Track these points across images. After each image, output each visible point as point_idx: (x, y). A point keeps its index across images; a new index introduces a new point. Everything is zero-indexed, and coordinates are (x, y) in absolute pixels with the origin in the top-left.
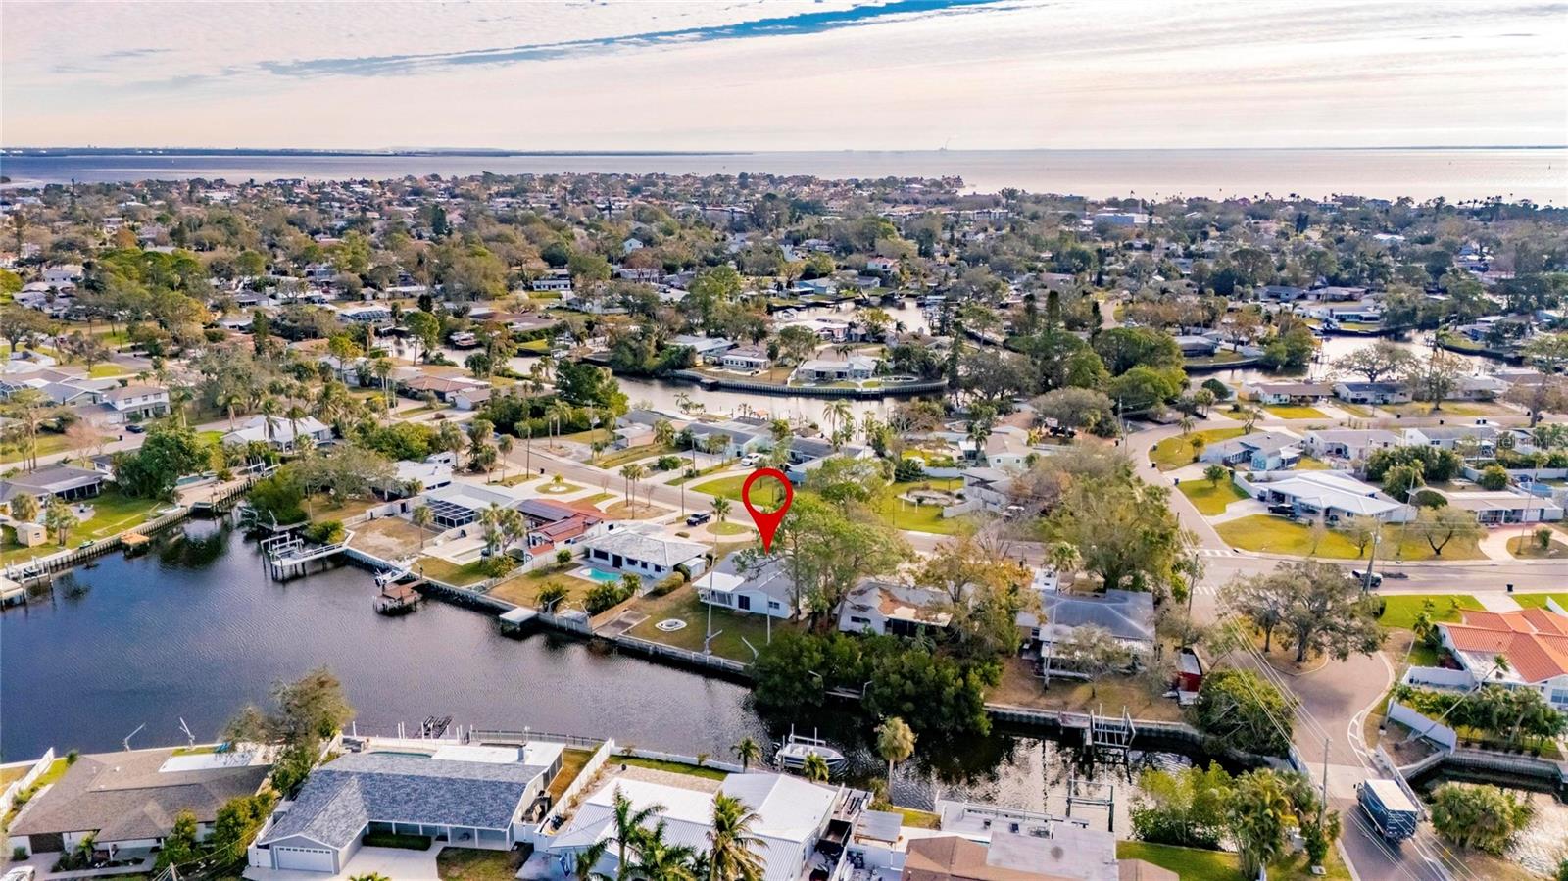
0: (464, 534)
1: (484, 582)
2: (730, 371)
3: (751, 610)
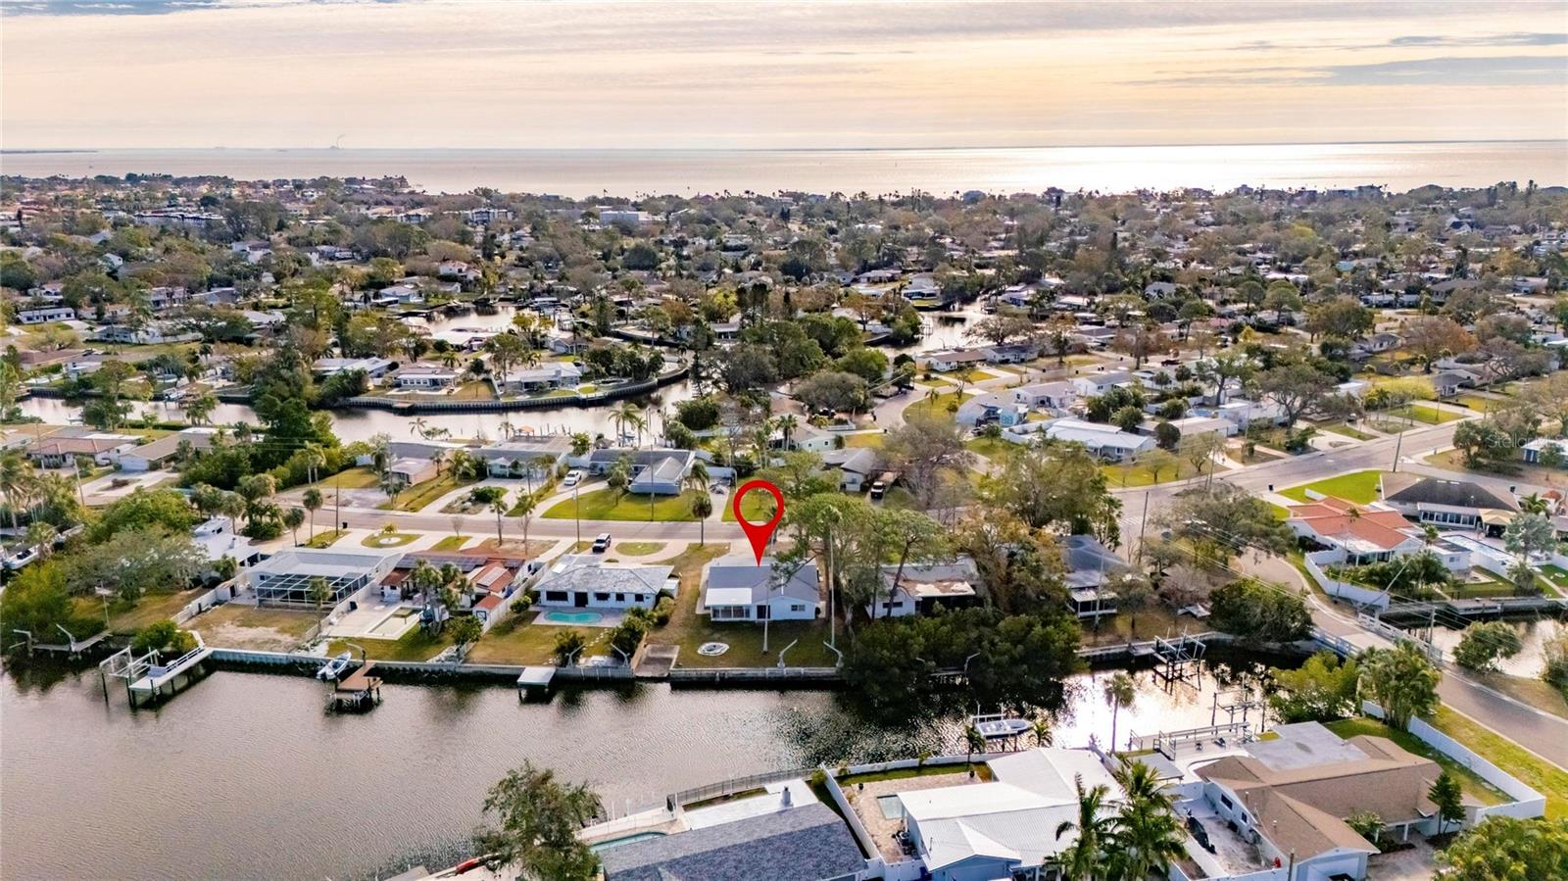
0: (353, 606)
1: (448, 651)
2: (418, 392)
3: (772, 619)
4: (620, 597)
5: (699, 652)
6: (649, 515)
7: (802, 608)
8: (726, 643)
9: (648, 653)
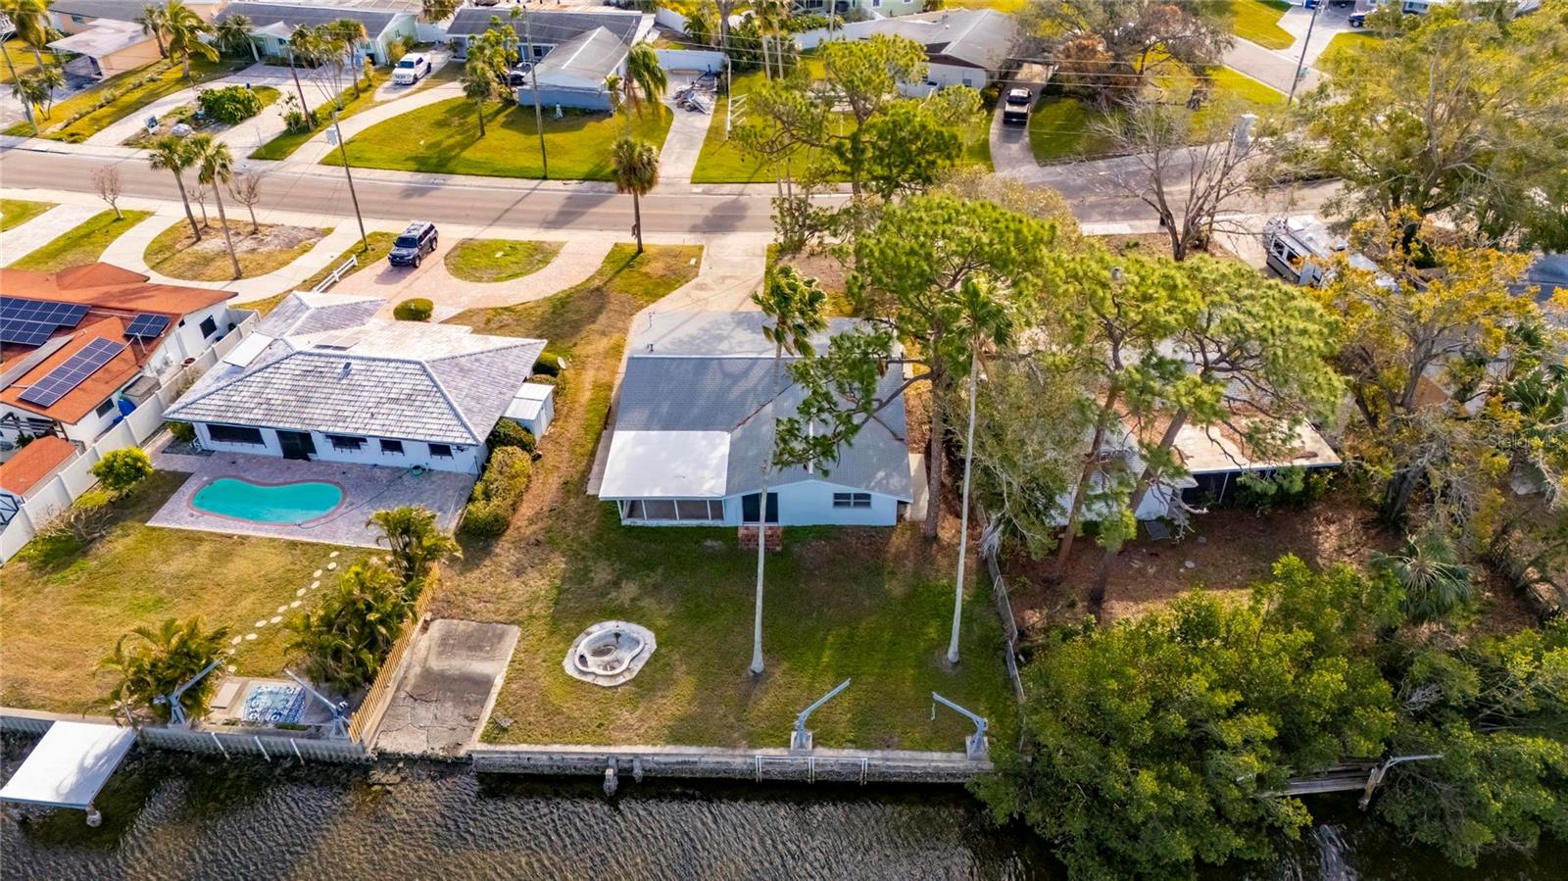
3: (783, 521)
4: (392, 445)
5: (569, 667)
6: (539, 165)
7: (863, 500)
8: (649, 627)
9: (426, 659)
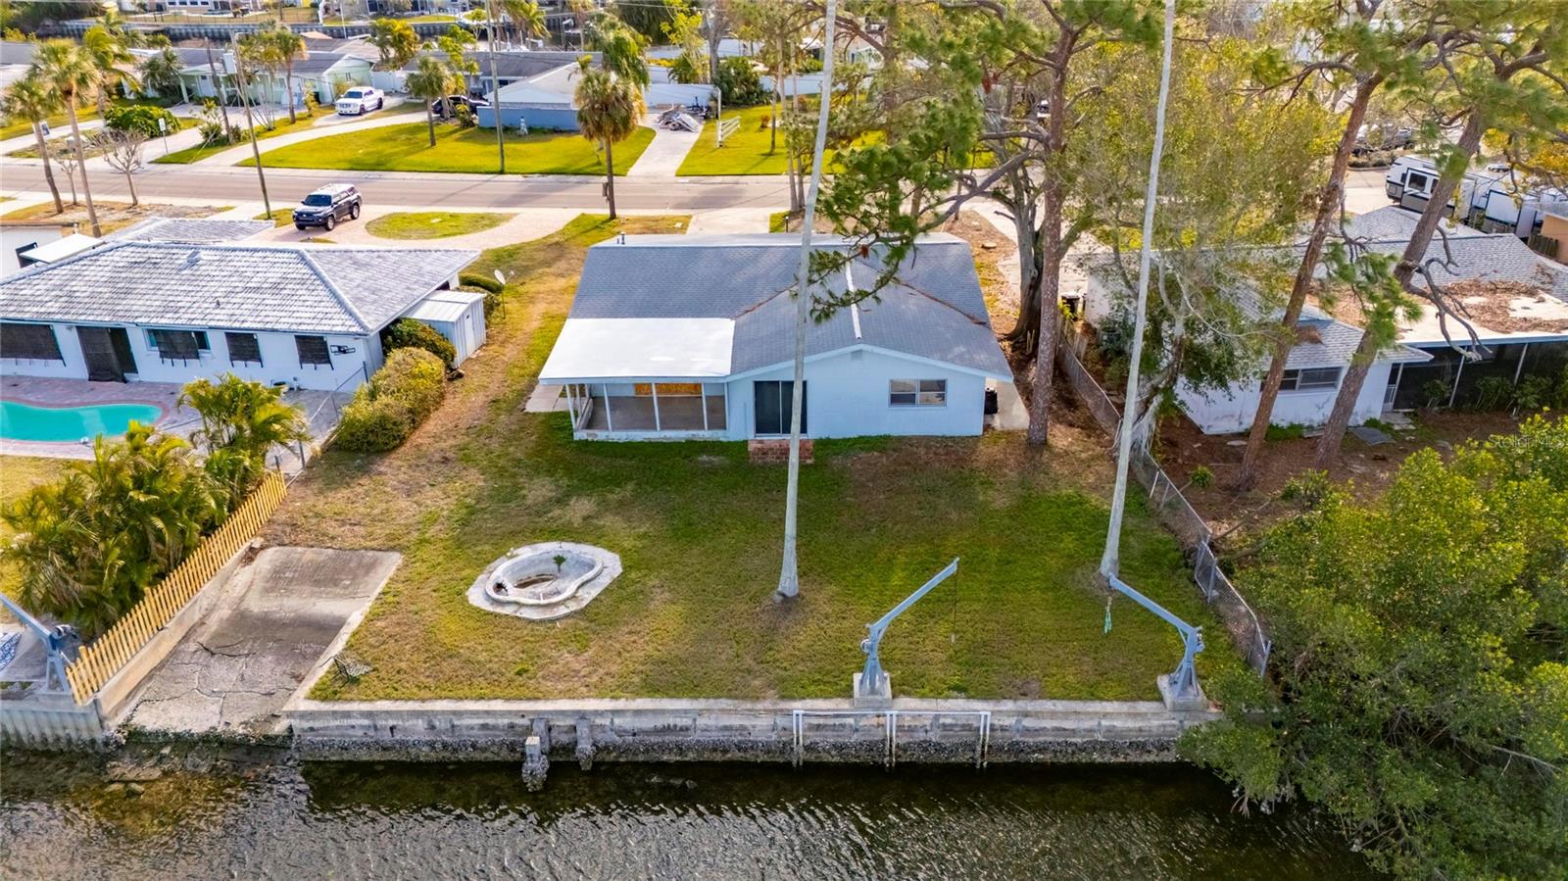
3: (813, 433)
4: (244, 345)
5: (476, 596)
6: (496, 164)
7: (935, 392)
8: (611, 548)
9: (242, 599)
